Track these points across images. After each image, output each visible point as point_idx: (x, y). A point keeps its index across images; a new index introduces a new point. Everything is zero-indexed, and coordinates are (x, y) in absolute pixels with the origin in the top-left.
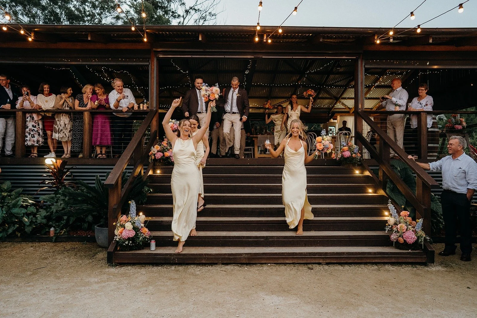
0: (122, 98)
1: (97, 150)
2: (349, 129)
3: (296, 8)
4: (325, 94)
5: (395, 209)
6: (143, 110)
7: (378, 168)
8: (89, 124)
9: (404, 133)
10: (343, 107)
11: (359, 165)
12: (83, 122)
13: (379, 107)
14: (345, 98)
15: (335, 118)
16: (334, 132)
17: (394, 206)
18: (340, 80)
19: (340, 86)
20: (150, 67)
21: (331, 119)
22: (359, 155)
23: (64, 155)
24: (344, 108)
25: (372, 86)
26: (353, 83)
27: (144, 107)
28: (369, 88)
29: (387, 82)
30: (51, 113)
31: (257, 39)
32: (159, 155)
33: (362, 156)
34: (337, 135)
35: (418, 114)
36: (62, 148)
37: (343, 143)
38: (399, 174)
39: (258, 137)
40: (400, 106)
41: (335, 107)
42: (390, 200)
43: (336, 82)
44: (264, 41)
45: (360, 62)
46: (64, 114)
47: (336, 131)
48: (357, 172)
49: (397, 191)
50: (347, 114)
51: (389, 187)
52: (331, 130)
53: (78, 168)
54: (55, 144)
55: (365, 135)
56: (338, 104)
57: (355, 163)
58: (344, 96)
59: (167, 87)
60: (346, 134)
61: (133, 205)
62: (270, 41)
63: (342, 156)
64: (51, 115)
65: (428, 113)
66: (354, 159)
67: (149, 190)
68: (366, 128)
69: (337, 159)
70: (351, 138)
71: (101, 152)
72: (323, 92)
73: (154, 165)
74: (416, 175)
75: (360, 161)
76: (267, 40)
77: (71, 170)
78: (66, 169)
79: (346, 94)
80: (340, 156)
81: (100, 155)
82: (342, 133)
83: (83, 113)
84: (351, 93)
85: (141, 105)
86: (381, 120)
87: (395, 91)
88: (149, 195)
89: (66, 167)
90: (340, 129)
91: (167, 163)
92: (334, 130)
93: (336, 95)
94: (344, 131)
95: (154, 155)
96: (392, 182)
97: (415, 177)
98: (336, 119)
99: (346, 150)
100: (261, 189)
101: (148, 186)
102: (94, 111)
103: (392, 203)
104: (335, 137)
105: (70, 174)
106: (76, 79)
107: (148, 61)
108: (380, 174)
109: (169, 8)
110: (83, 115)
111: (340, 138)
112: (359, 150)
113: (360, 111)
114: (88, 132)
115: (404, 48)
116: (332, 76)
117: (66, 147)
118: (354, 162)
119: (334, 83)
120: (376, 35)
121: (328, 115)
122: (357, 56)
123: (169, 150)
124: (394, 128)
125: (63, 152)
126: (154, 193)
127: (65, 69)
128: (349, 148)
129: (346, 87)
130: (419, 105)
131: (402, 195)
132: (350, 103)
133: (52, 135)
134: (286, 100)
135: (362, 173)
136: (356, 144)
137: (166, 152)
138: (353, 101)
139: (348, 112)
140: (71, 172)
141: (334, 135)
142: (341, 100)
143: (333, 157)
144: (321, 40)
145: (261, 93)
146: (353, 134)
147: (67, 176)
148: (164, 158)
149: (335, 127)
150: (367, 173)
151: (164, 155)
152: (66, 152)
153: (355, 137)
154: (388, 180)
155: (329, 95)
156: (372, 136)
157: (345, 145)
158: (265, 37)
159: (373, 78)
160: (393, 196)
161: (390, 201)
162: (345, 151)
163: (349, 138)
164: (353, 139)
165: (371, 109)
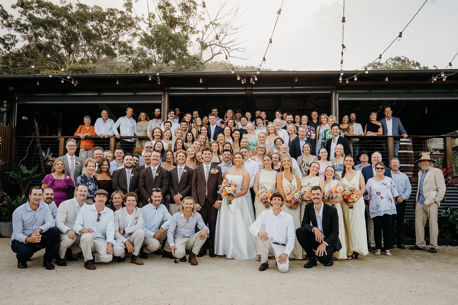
8: (114, 147)
44: (251, 82)
45: (334, 96)
107: (161, 100)
109: (187, 24)
122: (331, 91)
144: (296, 81)
158: (251, 79)
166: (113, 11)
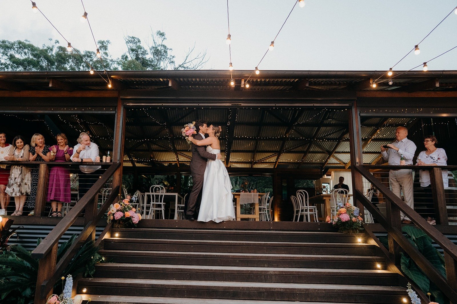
0: (82, 149)
1: (53, 208)
2: (346, 187)
3: (273, 43)
4: (316, 148)
5: (418, 297)
6: (106, 163)
7: (386, 235)
8: (45, 177)
9: (414, 192)
10: (337, 162)
11: (361, 232)
12: (38, 175)
13: (378, 162)
14: (339, 152)
15: (329, 173)
16: (329, 190)
17: (417, 293)
18: (333, 133)
19: (333, 139)
20: (116, 116)
21: (324, 175)
22: (360, 218)
23: (15, 213)
24: (339, 163)
25: (369, 139)
26: (347, 136)
27: (106, 159)
28: (365, 141)
29: (385, 135)
30: (5, 165)
31: (232, 84)
32: (119, 215)
33: (364, 221)
34: (332, 193)
35: (430, 169)
36: (14, 204)
37: (340, 204)
38: (416, 245)
39: (240, 194)
40: (406, 160)
41: (328, 162)
42: (409, 284)
43: (327, 135)
44: (242, 86)
45: (354, 110)
46: (16, 167)
47: (330, 188)
48: (359, 241)
49: (415, 269)
50: (342, 170)
51: (404, 263)
52: (324, 187)
53: (26, 228)
54: (7, 199)
55: (365, 193)
56: (331, 158)
57: (356, 229)
58: (338, 149)
59: (144, 140)
60: (342, 192)
61: (70, 281)
62: (248, 86)
63: (339, 220)
64: (5, 168)
65: (443, 168)
66: (355, 224)
67: (100, 258)
68: (366, 185)
69: (332, 223)
70: (349, 196)
71: (57, 209)
72: (314, 145)
73: (112, 226)
74: (443, 250)
75: (362, 227)
76: (245, 85)
77: (17, 231)
78: (12, 229)
79: (339, 147)
80: (336, 219)
81: (55, 214)
82: (337, 191)
83: (39, 166)
84: (345, 146)
85: (104, 157)
86: (382, 176)
87: (400, 142)
88: (101, 265)
89: (12, 226)
90: (336, 187)
91: (127, 225)
92: (329, 187)
93: (329, 149)
94: (340, 189)
95: (113, 214)
96: (407, 255)
97: (442, 253)
98: (330, 175)
99: (344, 212)
100: (238, 261)
101: (100, 253)
102: (51, 163)
103: (412, 288)
104: (329, 195)
105: (16, 235)
106: (50, 130)
107: (115, 110)
108: (391, 244)
109: (158, 66)
110: (39, 168)
111: (336, 197)
112: (360, 213)
113: (357, 165)
114: (42, 187)
115: (405, 95)
116: (323, 129)
117: (18, 203)
118: (354, 228)
119: (326, 136)
120: (371, 79)
121: (321, 170)
122: (350, 103)
123: (132, 209)
124: (401, 186)
125: (14, 209)
126: (106, 262)
127: (39, 120)
128: (347, 210)
129: (339, 140)
130: (430, 160)
131: (423, 274)
132: (346, 158)
133: (5, 189)
134: (273, 154)
135: (366, 242)
136: (355, 205)
137: (127, 211)
138: (349, 155)
139: (343, 168)
140: (18, 233)
141: (329, 193)
142: (334, 154)
143: (328, 221)
144: (307, 85)
145: (246, 146)
146: (351, 192)
147: (12, 237)
148: (125, 219)
149: (329, 184)
150: (372, 242)
151: (125, 215)
152: (17, 209)
153: (353, 195)
154: (402, 253)
155: (321, 148)
156: (374, 195)
157: (342, 206)
158: (243, 82)
159: (369, 130)
160: (411, 276)
161: (410, 286)
162: (342, 214)
163: (346, 196)
164: (352, 198)
165: (369, 164)
166: (90, 53)
